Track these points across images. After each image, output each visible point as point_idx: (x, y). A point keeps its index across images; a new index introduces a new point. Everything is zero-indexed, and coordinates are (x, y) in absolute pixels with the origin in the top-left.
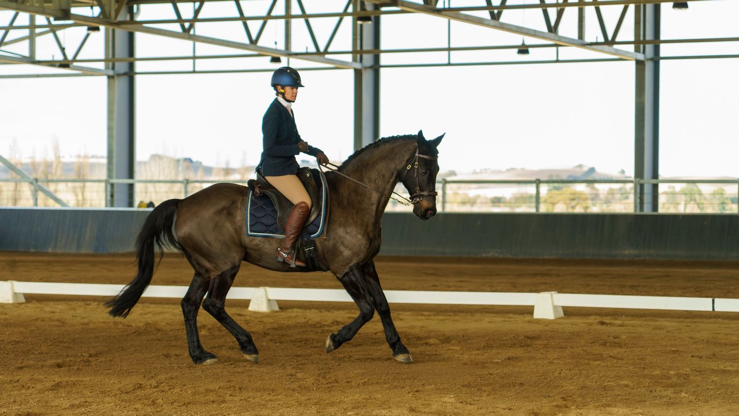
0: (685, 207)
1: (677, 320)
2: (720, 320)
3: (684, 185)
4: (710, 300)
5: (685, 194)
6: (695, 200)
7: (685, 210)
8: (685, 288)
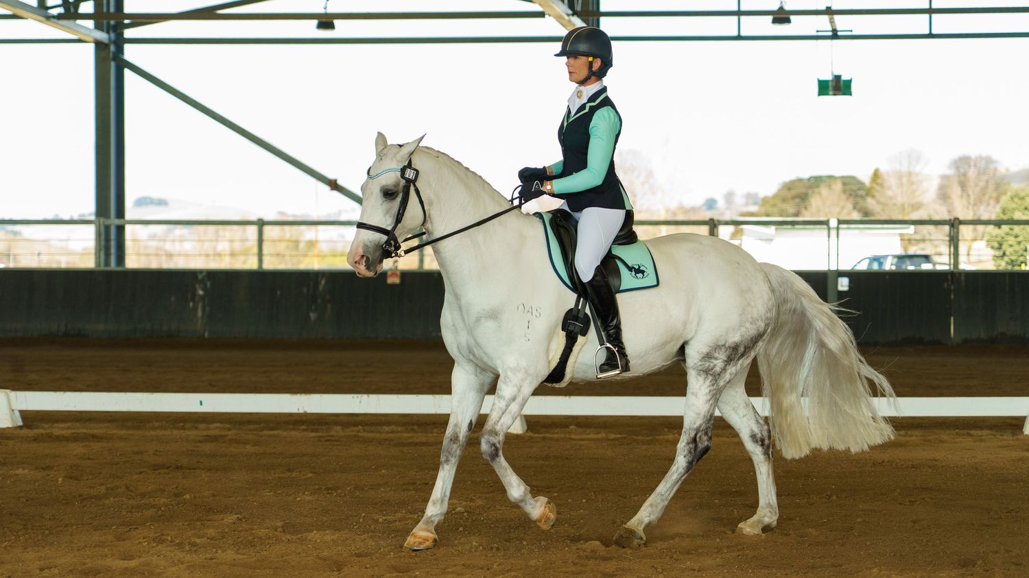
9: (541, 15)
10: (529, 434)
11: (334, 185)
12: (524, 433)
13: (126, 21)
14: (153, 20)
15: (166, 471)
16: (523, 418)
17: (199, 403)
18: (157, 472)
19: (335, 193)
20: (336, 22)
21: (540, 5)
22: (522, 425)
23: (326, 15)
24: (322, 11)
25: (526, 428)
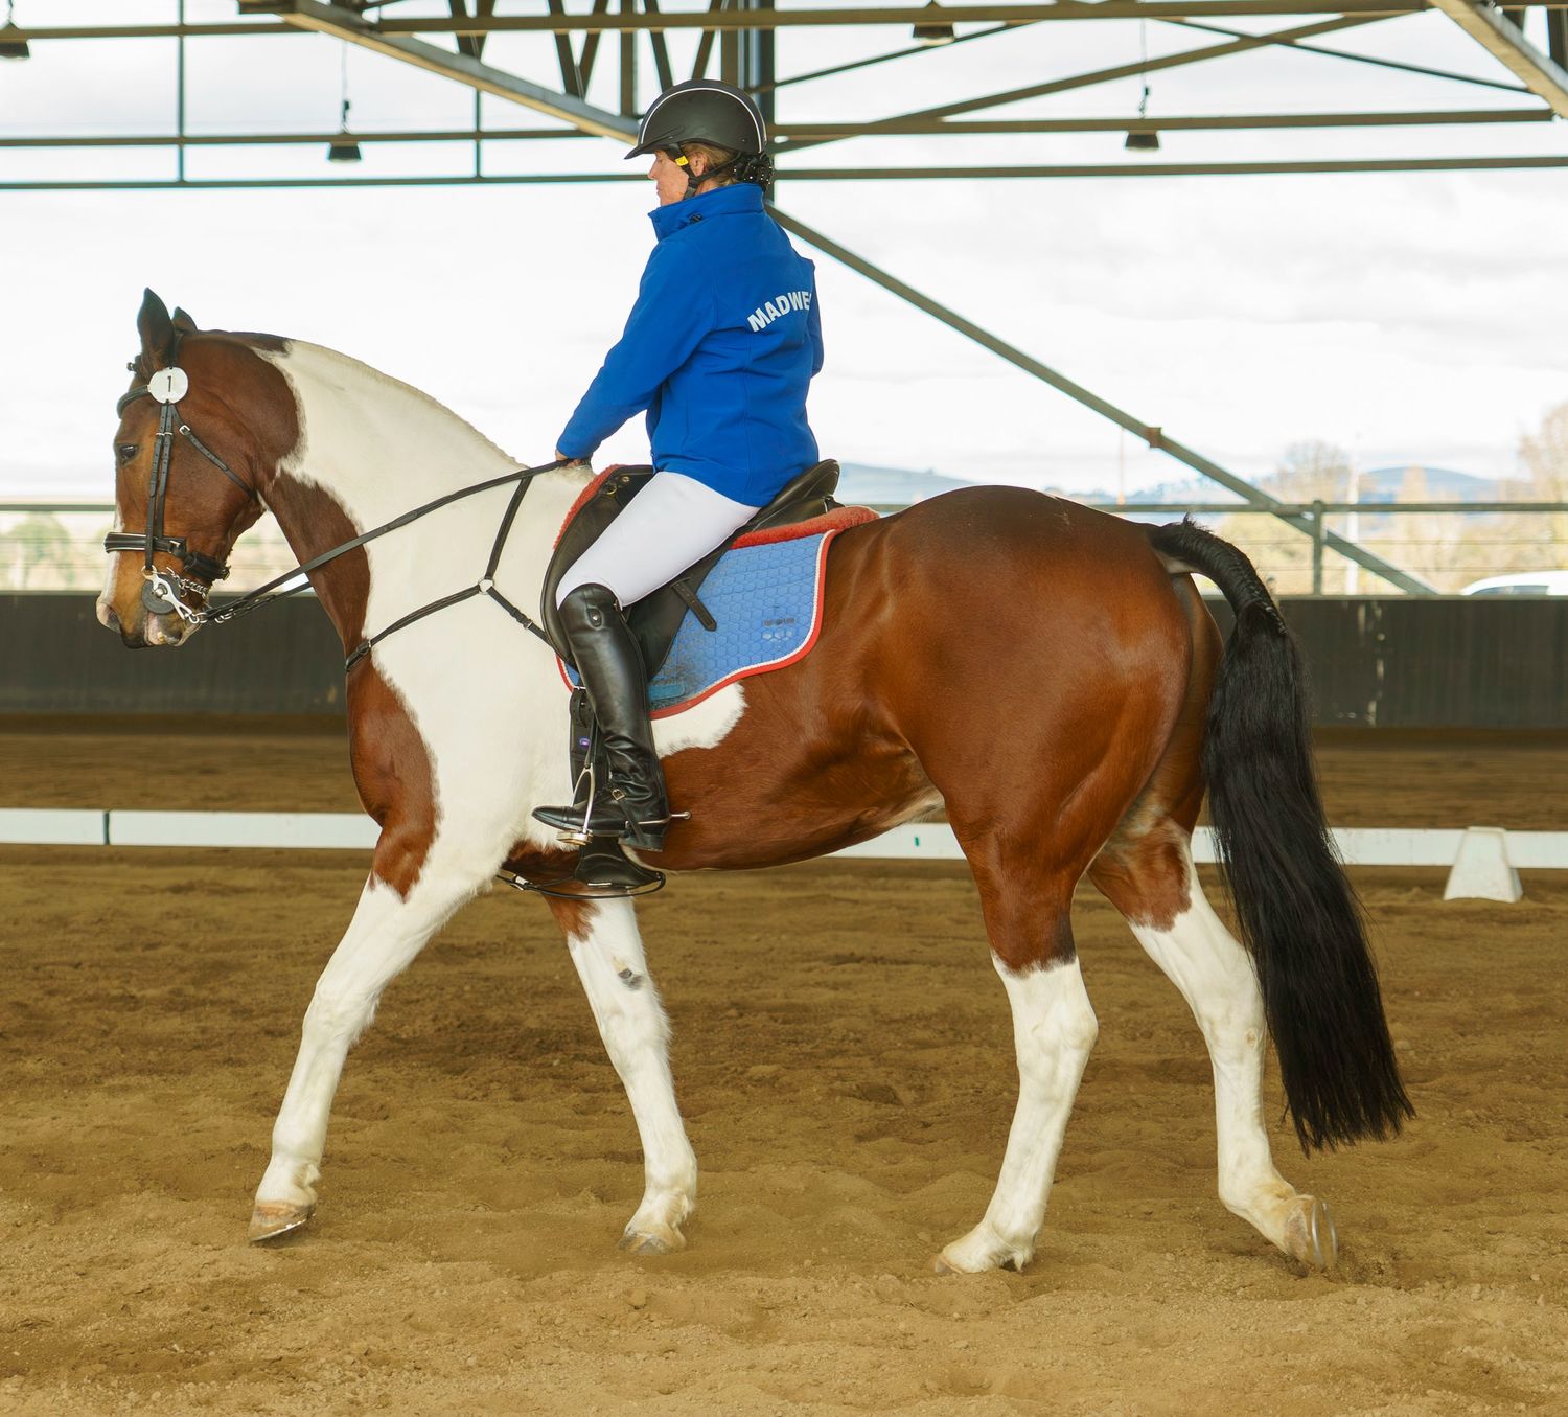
0: (27, 573)
1: (13, 869)
2: (124, 867)
3: (22, 518)
4: (98, 815)
5: (25, 541)
6: (51, 556)
7: (25, 582)
8: (29, 786)
9: (1545, 116)
10: (1530, 904)
11: (1155, 438)
12: (1517, 903)
13: (779, 139)
14: (827, 136)
15: (856, 966)
16: (1515, 873)
17: (914, 842)
18: (840, 968)
19: (1158, 453)
20: (1163, 136)
21: (1544, 98)
22: (1514, 888)
23: (1142, 122)
24: (1135, 114)
25: (1519, 891)
